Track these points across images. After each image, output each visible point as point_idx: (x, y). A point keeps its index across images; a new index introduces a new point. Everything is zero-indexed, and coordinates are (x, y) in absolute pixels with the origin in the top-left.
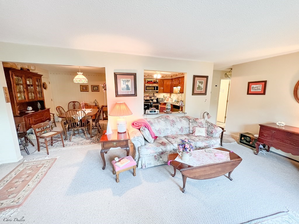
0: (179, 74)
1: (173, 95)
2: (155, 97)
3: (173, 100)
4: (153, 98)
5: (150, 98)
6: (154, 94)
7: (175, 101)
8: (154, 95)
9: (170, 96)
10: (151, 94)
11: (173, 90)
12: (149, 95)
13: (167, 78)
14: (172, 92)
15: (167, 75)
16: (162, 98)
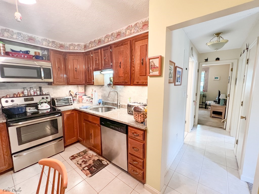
0: (107, 37)
1: (90, 89)
2: (45, 97)
3: (93, 100)
6: (40, 88)
7: (100, 103)
8: (41, 90)
9: (85, 91)
10: (29, 90)
11: (93, 80)
12: (23, 93)
13: (73, 50)
14: (91, 83)
15: (74, 43)
16: (67, 96)
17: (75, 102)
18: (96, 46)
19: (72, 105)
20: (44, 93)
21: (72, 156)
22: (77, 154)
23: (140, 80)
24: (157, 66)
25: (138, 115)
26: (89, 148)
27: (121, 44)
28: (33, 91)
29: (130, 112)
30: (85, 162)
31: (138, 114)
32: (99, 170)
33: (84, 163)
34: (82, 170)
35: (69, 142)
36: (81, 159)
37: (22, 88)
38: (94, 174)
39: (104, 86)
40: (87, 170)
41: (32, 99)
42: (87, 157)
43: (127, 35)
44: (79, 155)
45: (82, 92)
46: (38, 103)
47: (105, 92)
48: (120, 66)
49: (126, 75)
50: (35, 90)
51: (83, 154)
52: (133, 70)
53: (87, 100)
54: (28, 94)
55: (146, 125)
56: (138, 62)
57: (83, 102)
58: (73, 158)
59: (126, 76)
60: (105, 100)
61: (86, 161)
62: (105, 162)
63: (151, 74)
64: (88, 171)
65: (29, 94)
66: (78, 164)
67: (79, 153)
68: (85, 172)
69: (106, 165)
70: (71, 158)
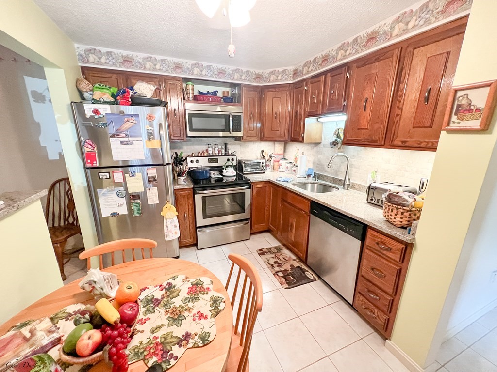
1: (294, 149)
2: (230, 158)
3: (298, 169)
4: (222, 161)
5: (210, 161)
6: (226, 145)
7: (309, 176)
8: (226, 148)
9: (285, 151)
10: (213, 147)
11: (304, 133)
12: (207, 151)
13: (275, 82)
14: (298, 139)
15: (276, 69)
16: (257, 159)
17: (269, 169)
18: (317, 70)
19: (264, 173)
20: (230, 153)
21: (261, 250)
22: (267, 249)
23: (411, 137)
24: (478, 106)
25: (395, 211)
26: (284, 245)
27: (374, 59)
28: (217, 149)
29: (372, 200)
30: (279, 265)
31: (398, 209)
32: (301, 283)
33: (277, 265)
34: (274, 274)
35: (256, 227)
36: (273, 258)
37: (206, 145)
38: (292, 286)
39: (321, 146)
40: (282, 276)
41: (216, 161)
42: (281, 257)
43: (393, 35)
44: (270, 251)
45: (279, 153)
46: (223, 167)
47: (320, 156)
48: (365, 107)
49: (377, 126)
50: (220, 147)
51: (276, 251)
52: (397, 115)
53: (287, 167)
54: (212, 153)
55: (414, 234)
56: (414, 96)
57: (279, 170)
58: (262, 253)
59: (375, 128)
60: (319, 170)
61: (280, 263)
62: (310, 274)
63: (453, 126)
64: (283, 280)
65: (214, 153)
66: (268, 263)
67: (270, 249)
68: (279, 279)
69: (312, 281)
70: (259, 252)
